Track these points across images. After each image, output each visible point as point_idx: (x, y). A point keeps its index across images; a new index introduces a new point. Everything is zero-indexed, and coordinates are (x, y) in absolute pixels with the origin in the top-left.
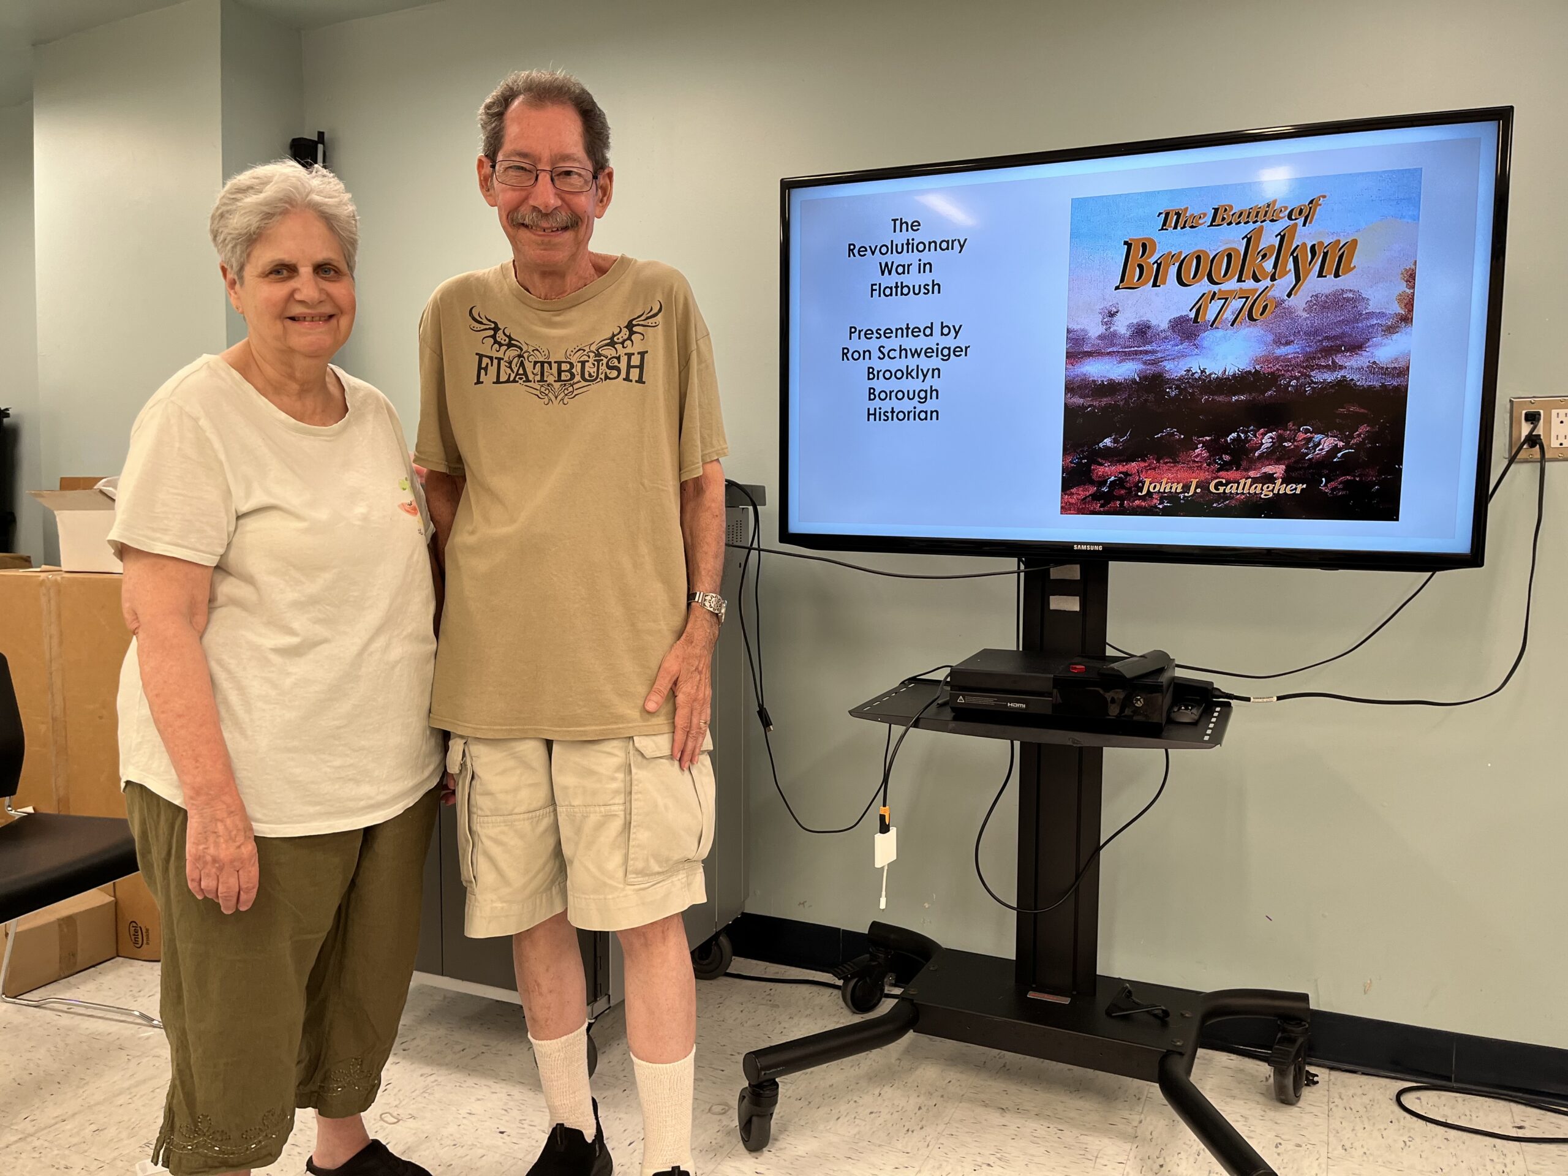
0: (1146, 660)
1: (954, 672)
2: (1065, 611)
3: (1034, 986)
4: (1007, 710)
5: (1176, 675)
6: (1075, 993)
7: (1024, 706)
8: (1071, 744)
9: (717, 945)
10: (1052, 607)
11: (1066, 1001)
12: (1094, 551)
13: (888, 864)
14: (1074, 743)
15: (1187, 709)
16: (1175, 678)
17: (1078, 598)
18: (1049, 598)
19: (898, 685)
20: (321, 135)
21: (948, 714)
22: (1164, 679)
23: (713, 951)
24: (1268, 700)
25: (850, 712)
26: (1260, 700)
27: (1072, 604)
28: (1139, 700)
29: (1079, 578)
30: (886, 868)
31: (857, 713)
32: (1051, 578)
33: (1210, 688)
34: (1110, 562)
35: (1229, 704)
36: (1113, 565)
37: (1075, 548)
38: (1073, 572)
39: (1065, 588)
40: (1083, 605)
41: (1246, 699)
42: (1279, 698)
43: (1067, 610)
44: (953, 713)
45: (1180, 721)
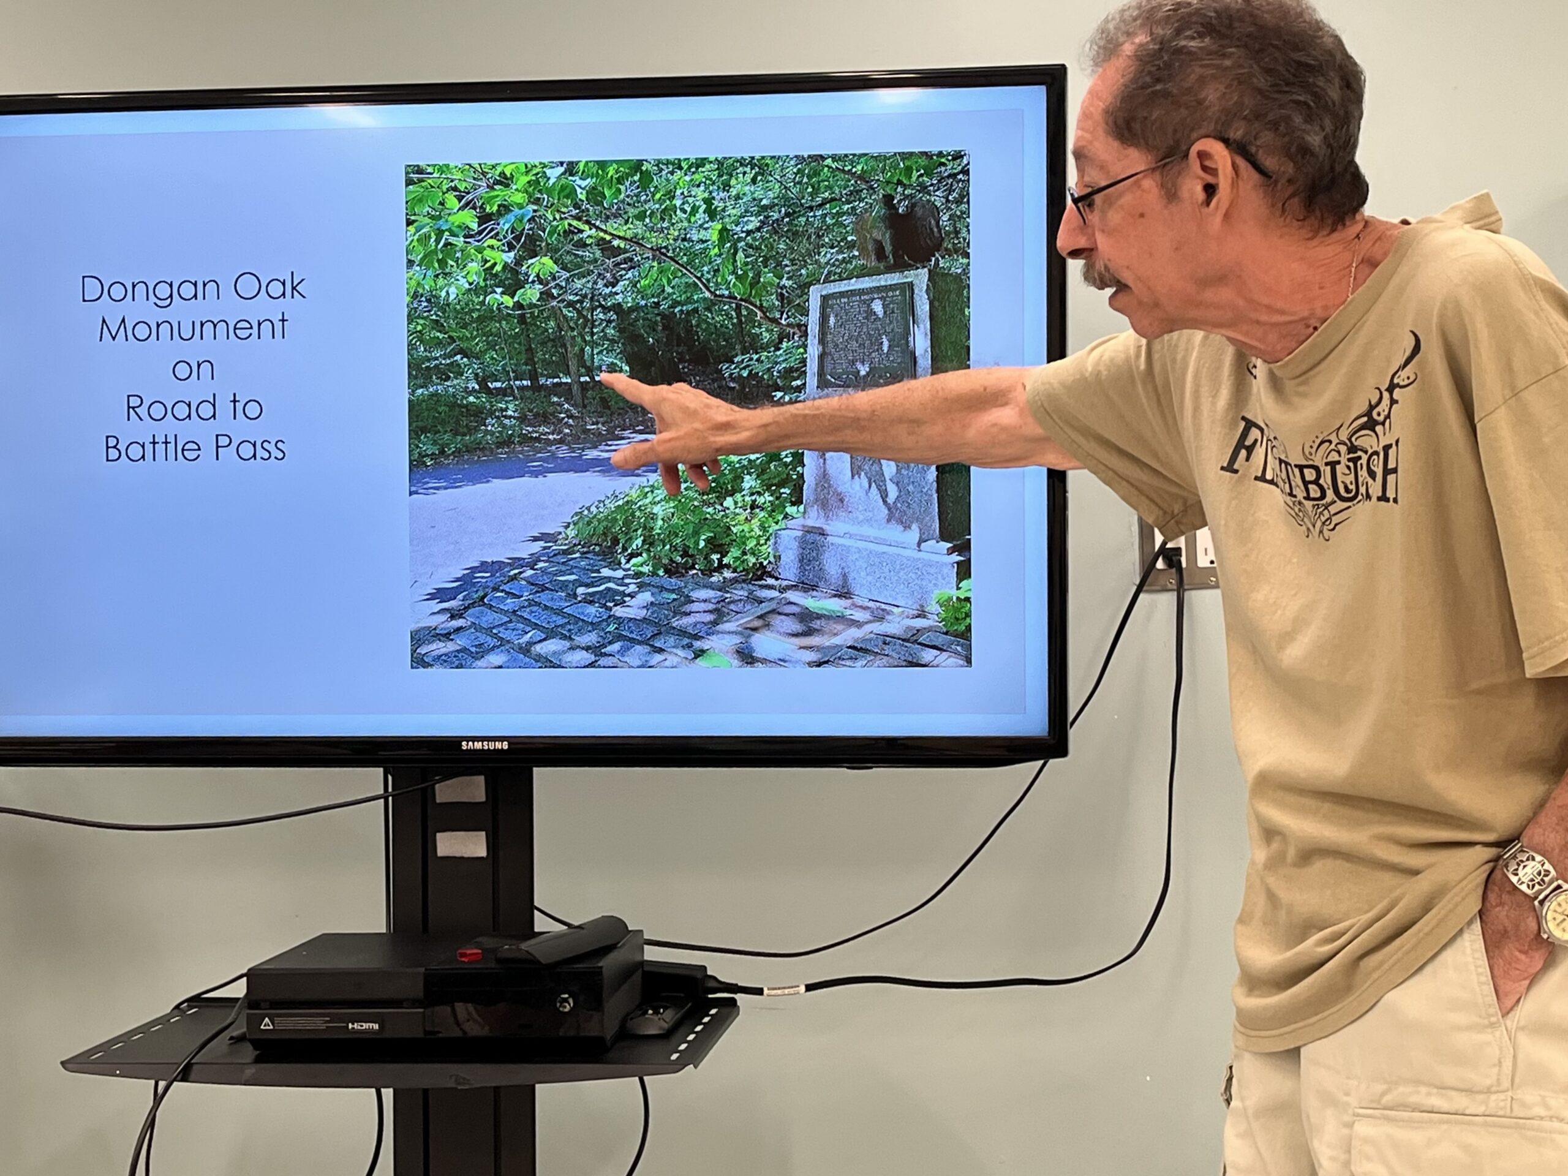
0: (582, 931)
1: (253, 976)
2: (462, 858)
4: (350, 1036)
5: (646, 958)
7: (376, 1027)
8: (454, 1085)
10: (441, 853)
12: (496, 751)
14: (459, 1084)
15: (656, 1012)
16: (643, 963)
17: (484, 833)
18: (435, 836)
19: (169, 1011)
21: (248, 1052)
22: (609, 963)
24: (792, 991)
25: (62, 1063)
26: (779, 992)
27: (472, 845)
28: (566, 1000)
29: (483, 799)
31: (77, 1064)
32: (438, 801)
33: (699, 975)
34: (535, 769)
35: (733, 1003)
36: (542, 776)
37: (464, 747)
38: (474, 789)
39: (461, 818)
40: (492, 846)
41: (759, 992)
42: (810, 988)
43: (466, 856)
44: (255, 1048)
45: (641, 1033)
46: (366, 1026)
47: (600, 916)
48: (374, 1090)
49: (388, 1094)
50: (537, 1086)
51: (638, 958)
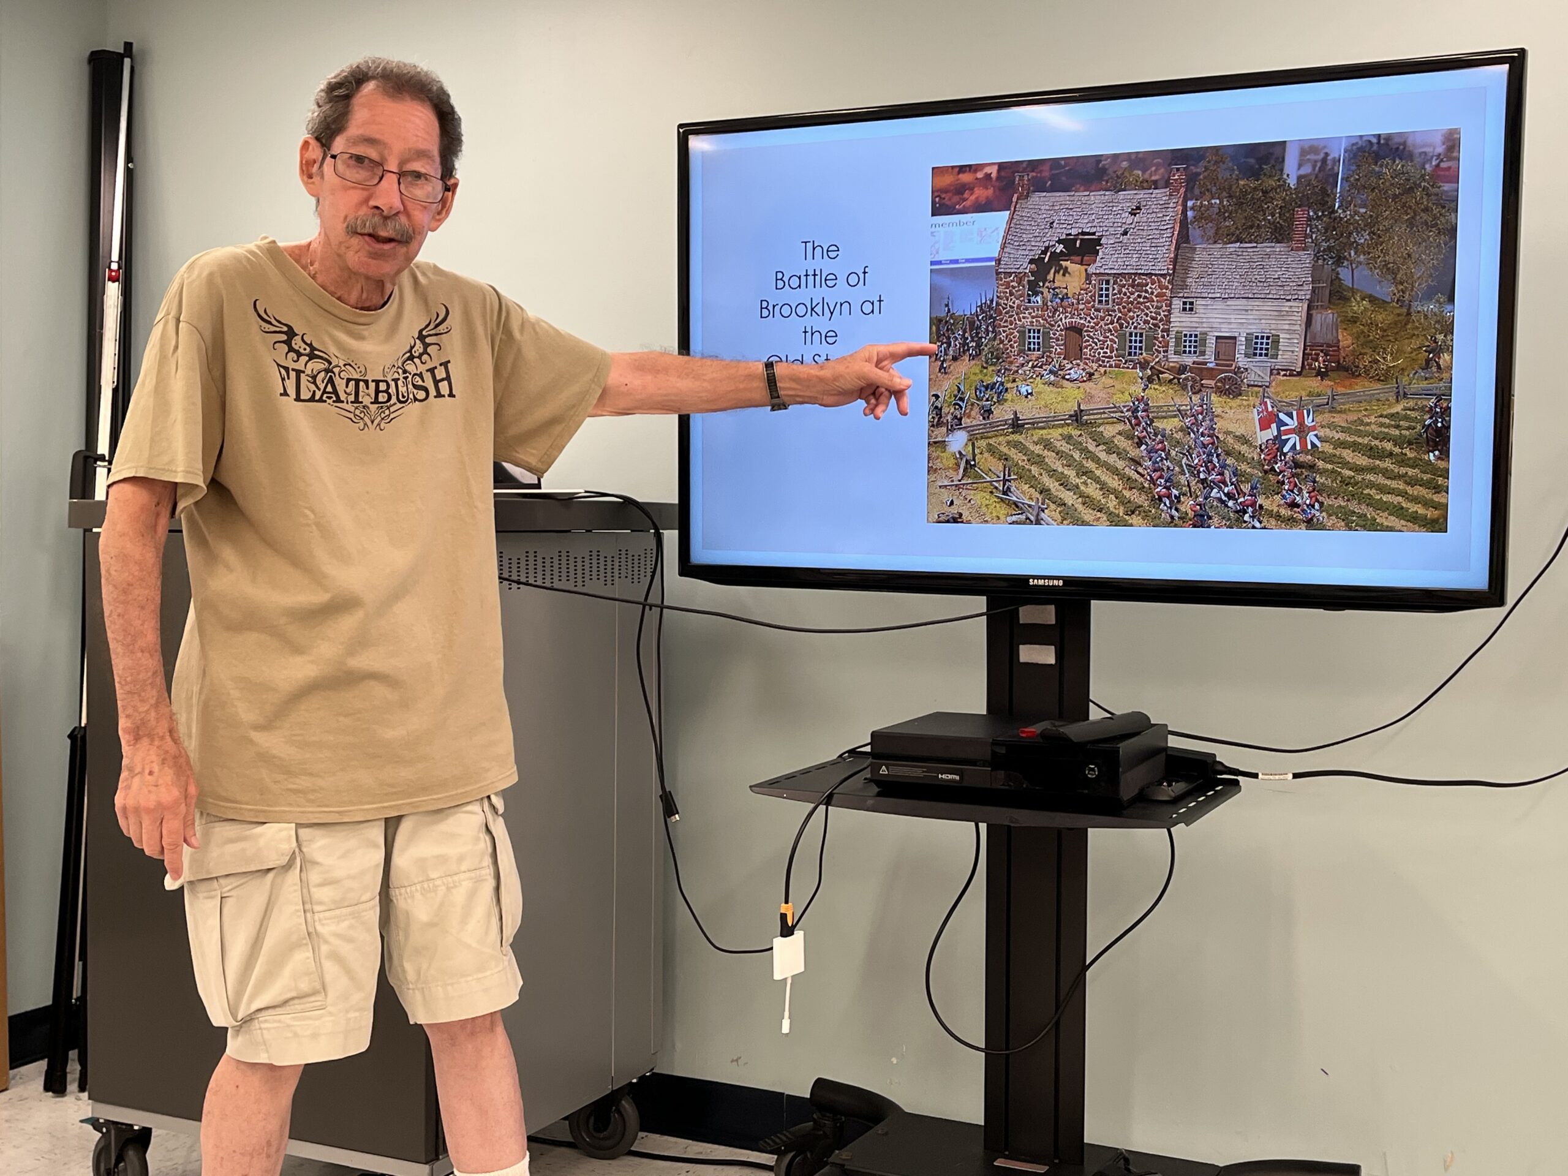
0: (1122, 719)
1: (873, 739)
2: (1037, 664)
3: (1007, 1153)
4: (939, 783)
6: (1057, 1161)
7: (957, 778)
9: (619, 1112)
10: (1022, 660)
11: (1042, 1169)
12: (1055, 587)
13: (793, 977)
14: (1012, 822)
15: (1170, 785)
16: (1166, 749)
17: (1053, 647)
18: (1018, 647)
20: (128, 46)
21: (875, 790)
22: (1128, 746)
23: (612, 1119)
24: (1281, 777)
25: (751, 787)
26: (1271, 777)
27: (1043, 655)
28: (1093, 769)
29: (1054, 622)
30: (789, 982)
31: (762, 789)
32: (1021, 622)
33: (1209, 761)
34: (1092, 602)
35: (1236, 783)
36: (1099, 608)
37: (1031, 583)
38: (1048, 615)
39: (1037, 635)
40: (1059, 656)
41: (1255, 776)
42: (1296, 776)
43: (1040, 663)
44: (878, 787)
45: (1155, 798)
46: (950, 777)
47: (1130, 711)
48: (973, 823)
49: (983, 827)
50: (1089, 829)
51: (1163, 744)
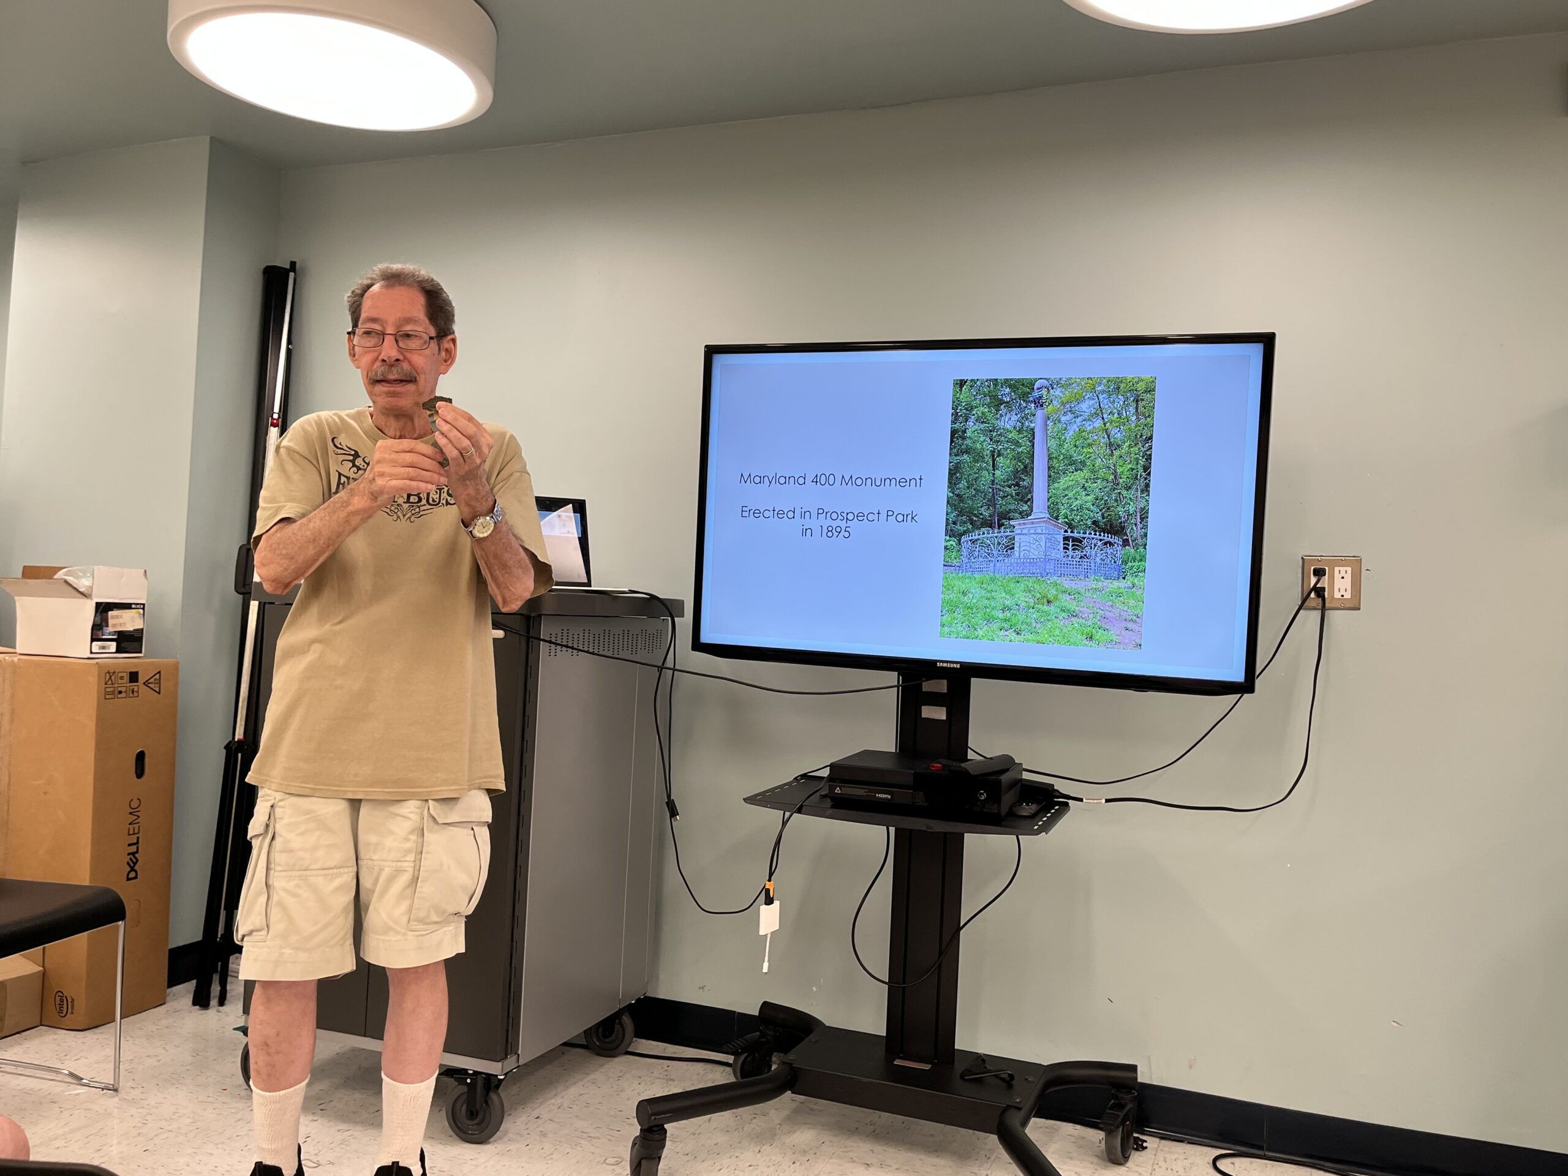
0: (992, 761)
1: (832, 766)
2: (934, 719)
3: (901, 1055)
4: (876, 800)
5: (1023, 777)
6: (936, 1061)
7: (889, 797)
8: (926, 829)
9: (621, 1024)
10: (924, 715)
11: (927, 1067)
12: (953, 668)
13: (771, 933)
14: (928, 829)
15: (1027, 805)
16: (1021, 780)
17: (945, 708)
18: (921, 708)
19: (791, 780)
20: (293, 264)
21: (828, 803)
22: (1005, 778)
23: (616, 1029)
24: (1098, 801)
25: (744, 799)
26: (1091, 801)
27: (938, 713)
28: (982, 794)
29: (946, 691)
30: (769, 936)
31: (750, 800)
32: (923, 691)
33: (1050, 789)
34: (972, 679)
35: (1067, 804)
36: (976, 683)
37: (938, 665)
38: (941, 686)
39: (934, 699)
40: (949, 715)
41: (1081, 800)
42: (1107, 801)
43: (936, 718)
44: (832, 801)
45: (1020, 814)
46: (884, 796)
47: (1001, 754)
48: (885, 827)
49: (892, 830)
50: (965, 834)
51: (1019, 777)
